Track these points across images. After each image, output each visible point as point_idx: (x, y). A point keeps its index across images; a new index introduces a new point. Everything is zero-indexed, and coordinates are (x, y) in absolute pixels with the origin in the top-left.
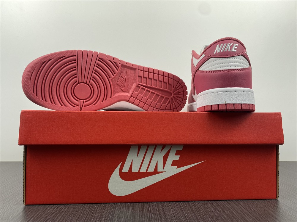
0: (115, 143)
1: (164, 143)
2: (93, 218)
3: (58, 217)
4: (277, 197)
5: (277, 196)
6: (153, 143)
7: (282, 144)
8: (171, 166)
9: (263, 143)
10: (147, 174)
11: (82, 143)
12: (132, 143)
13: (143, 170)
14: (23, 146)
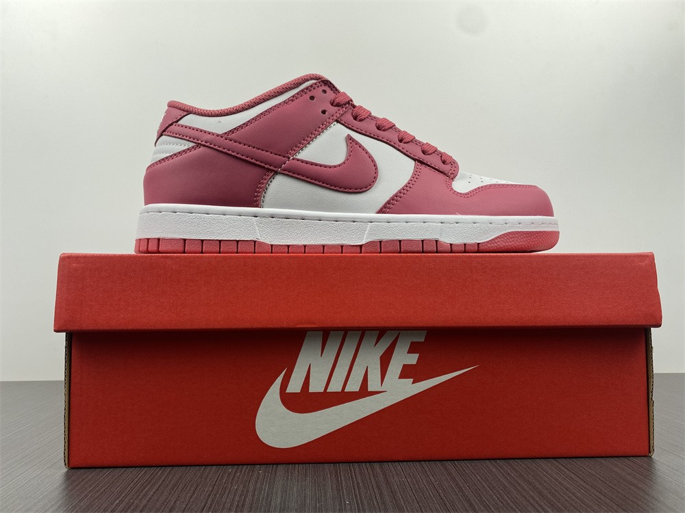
0: (270, 326)
1: (382, 324)
2: (227, 493)
3: (147, 491)
4: (650, 452)
5: (650, 449)
6: (358, 325)
7: (658, 325)
8: (400, 377)
9: (612, 324)
10: (344, 397)
11: (196, 326)
12: (308, 326)
13: (335, 387)
14: (65, 333)
